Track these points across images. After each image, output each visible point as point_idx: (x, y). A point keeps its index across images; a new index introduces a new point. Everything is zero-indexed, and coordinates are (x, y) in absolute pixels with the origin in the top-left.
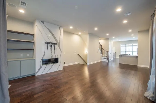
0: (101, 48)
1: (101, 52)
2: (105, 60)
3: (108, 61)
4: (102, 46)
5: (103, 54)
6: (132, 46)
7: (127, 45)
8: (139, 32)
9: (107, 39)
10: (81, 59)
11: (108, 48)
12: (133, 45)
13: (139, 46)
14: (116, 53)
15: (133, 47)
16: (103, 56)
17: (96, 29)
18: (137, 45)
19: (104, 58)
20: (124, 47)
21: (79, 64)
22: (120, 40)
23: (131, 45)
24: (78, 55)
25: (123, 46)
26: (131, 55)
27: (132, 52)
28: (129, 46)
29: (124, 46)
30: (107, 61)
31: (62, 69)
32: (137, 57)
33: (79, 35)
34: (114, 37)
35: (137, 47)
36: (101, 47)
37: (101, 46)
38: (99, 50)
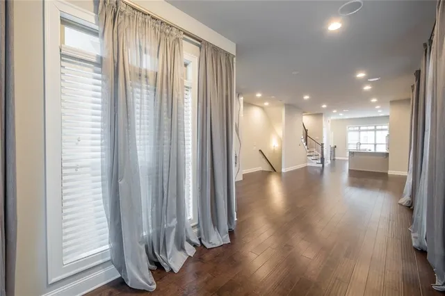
0: (307, 136)
1: (306, 144)
2: (315, 164)
3: (323, 166)
4: (308, 132)
5: (311, 150)
6: (375, 130)
7: (362, 128)
8: (392, 102)
9: (319, 115)
10: (264, 160)
11: (321, 137)
12: (378, 127)
13: (391, 130)
14: (335, 147)
15: (377, 132)
16: (311, 154)
17: (306, 97)
18: (386, 127)
19: (313, 158)
20: (357, 133)
21: (263, 171)
22: (347, 117)
23: (373, 128)
24: (260, 150)
25: (354, 131)
26: (373, 151)
27: (375, 145)
28: (367, 130)
29: (356, 131)
30: (321, 165)
31: (242, 179)
32: (387, 155)
33: (263, 108)
34: (335, 111)
35: (386, 133)
36: (307, 134)
37: (306, 131)
38: (303, 140)
